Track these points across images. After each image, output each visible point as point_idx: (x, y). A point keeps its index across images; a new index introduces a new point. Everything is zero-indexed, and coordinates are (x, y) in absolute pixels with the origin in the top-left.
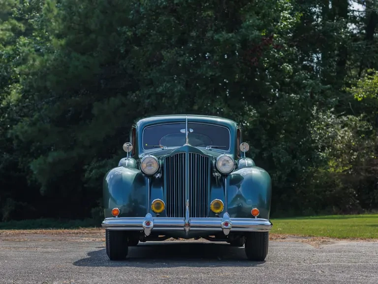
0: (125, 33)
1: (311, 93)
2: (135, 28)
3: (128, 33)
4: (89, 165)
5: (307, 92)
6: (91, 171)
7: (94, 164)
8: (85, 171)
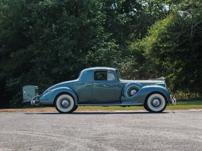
0: (26, 20)
1: (110, 48)
2: (30, 18)
3: (27, 20)
4: (8, 80)
5: (109, 48)
6: (10, 83)
7: (11, 80)
8: (6, 83)
